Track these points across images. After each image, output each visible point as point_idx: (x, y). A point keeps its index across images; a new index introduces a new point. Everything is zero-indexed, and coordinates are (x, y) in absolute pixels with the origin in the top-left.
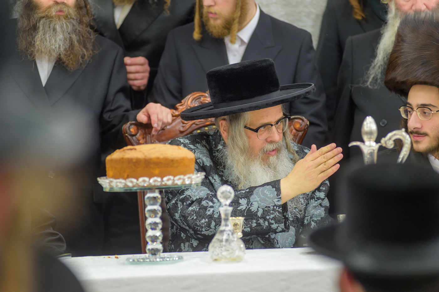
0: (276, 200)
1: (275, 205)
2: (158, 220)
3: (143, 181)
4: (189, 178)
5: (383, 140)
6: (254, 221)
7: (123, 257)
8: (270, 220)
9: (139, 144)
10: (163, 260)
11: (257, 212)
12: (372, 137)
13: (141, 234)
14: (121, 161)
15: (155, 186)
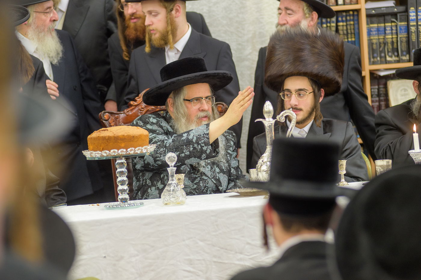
0: (205, 131)
1: (205, 134)
2: (125, 178)
3: (114, 152)
4: (145, 148)
5: (278, 117)
6: (191, 146)
7: (102, 205)
8: (201, 144)
9: (111, 126)
10: (130, 206)
11: (192, 139)
12: (270, 115)
13: (115, 188)
14: (98, 138)
15: (122, 154)
